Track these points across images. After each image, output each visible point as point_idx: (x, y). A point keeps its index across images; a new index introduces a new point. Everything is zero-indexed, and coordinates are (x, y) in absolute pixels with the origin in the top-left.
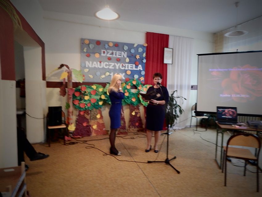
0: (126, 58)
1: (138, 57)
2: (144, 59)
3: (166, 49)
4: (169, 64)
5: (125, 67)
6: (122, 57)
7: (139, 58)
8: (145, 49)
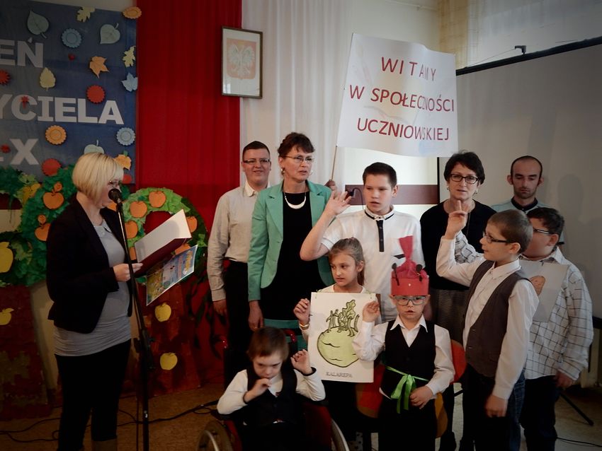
0: (42, 70)
1: (98, 65)
2: (130, 76)
3: (228, 34)
4: (245, 97)
5: (39, 110)
6: (22, 63)
7: (105, 69)
8: (133, 33)
